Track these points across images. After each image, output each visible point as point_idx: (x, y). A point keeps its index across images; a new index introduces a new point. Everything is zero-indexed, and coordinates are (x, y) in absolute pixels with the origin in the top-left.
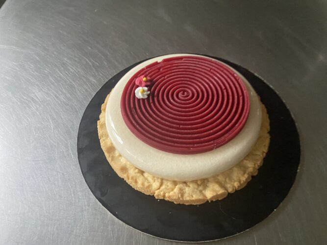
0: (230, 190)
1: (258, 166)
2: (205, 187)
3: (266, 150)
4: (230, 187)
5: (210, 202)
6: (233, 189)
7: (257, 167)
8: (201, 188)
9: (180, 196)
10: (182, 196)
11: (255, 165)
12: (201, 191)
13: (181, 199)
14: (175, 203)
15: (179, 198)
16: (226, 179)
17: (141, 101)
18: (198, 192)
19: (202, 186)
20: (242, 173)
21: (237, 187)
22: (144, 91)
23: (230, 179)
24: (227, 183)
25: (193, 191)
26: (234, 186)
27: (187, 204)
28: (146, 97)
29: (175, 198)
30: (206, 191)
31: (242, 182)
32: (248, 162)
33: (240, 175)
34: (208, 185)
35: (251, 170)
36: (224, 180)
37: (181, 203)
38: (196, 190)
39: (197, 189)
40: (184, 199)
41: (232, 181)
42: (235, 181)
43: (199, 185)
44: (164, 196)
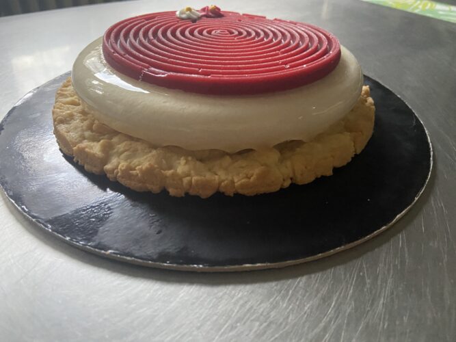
0: (108, 167)
1: (190, 182)
3: (239, 181)
4: (112, 164)
7: (186, 180)
8: (87, 134)
18: (79, 134)
19: (92, 133)
25: (76, 128)
28: (184, 16)
33: (145, 163)
38: (80, 129)
41: (126, 160)
43: (90, 128)
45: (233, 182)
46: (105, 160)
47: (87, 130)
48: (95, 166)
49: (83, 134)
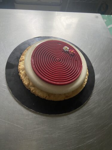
6: (19, 64)
7: (21, 74)
22: (66, 49)
23: (22, 64)
28: (64, 49)
33: (22, 67)
35: (21, 71)
45: (24, 81)
46: (21, 61)
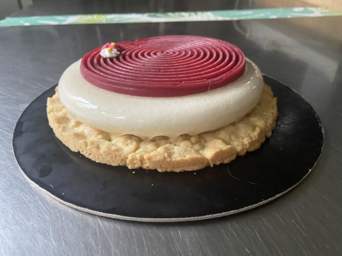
0: (239, 149)
2: (203, 147)
3: (275, 111)
4: (238, 145)
5: (212, 166)
6: (243, 148)
8: (197, 147)
9: (166, 155)
10: (170, 155)
11: (266, 122)
12: (197, 151)
13: (168, 159)
14: (159, 170)
15: (165, 158)
16: (230, 136)
17: (108, 60)
18: (193, 151)
19: (198, 145)
20: (251, 129)
21: (248, 146)
22: (111, 50)
24: (233, 141)
25: (186, 151)
26: (243, 144)
27: (178, 170)
28: (114, 55)
29: (158, 158)
30: (205, 150)
31: (254, 139)
32: (256, 118)
33: (249, 132)
34: (205, 145)
36: (228, 137)
37: (169, 170)
38: (189, 148)
39: (191, 148)
40: (173, 160)
41: (239, 139)
42: (243, 138)
43: (193, 144)
44: (142, 160)
47: (193, 146)
48: (232, 155)
49: (195, 150)
